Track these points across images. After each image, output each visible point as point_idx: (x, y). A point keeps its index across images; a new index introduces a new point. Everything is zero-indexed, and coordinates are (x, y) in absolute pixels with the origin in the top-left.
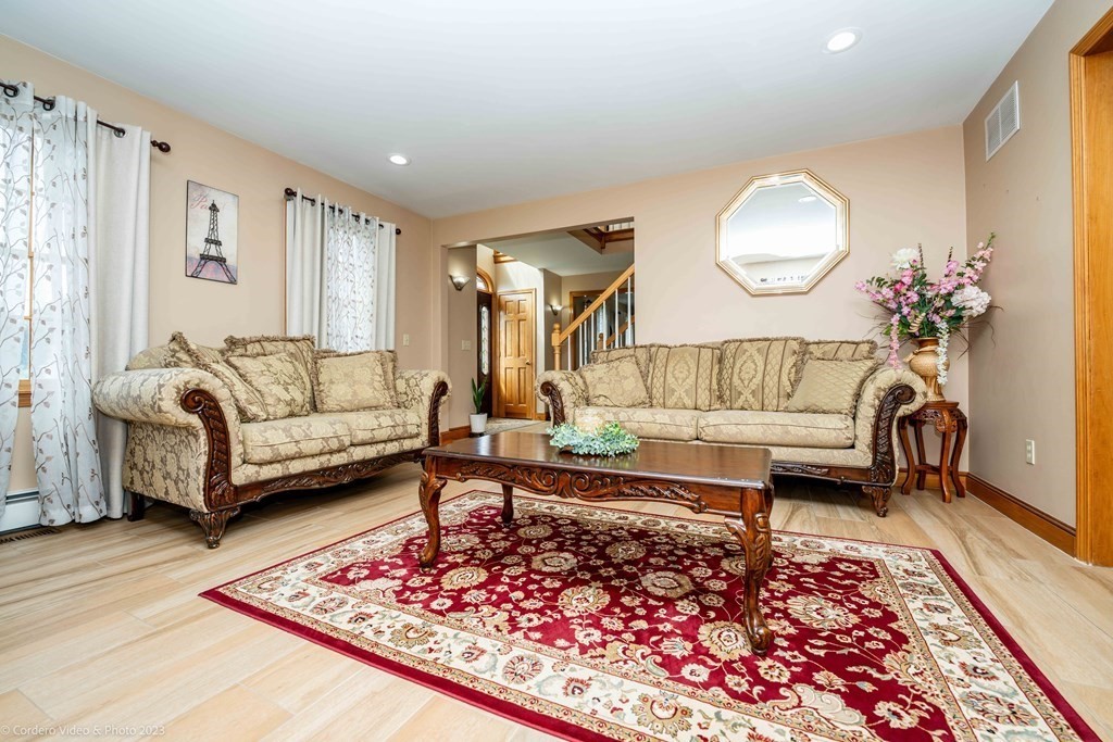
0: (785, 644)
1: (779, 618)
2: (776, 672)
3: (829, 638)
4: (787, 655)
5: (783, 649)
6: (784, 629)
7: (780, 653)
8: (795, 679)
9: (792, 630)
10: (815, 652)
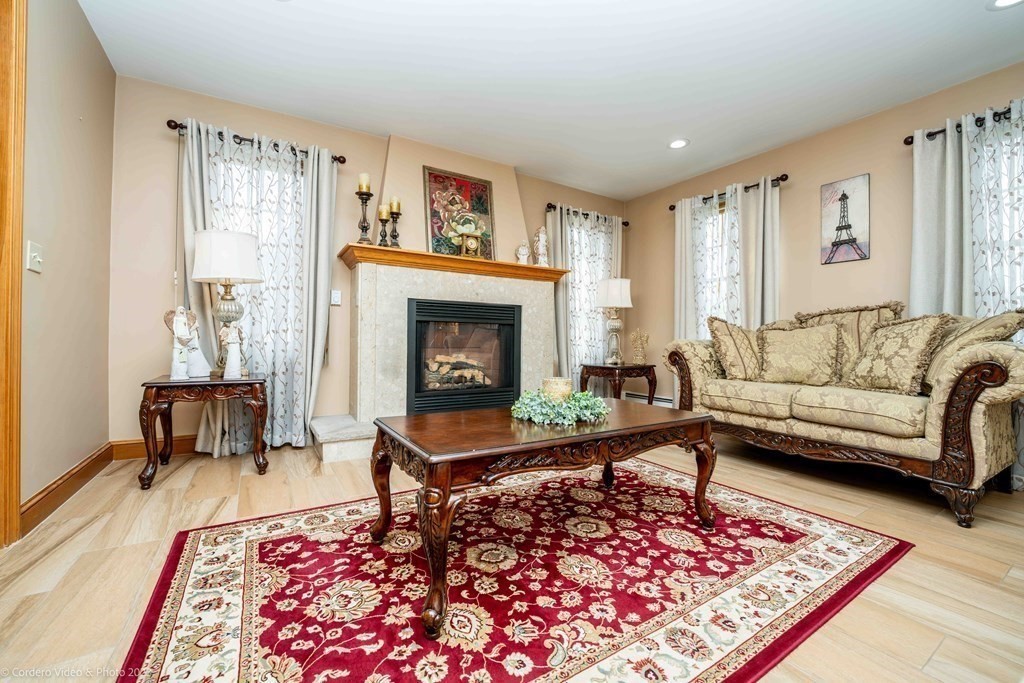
0: (364, 556)
1: (379, 574)
2: (361, 538)
3: (331, 576)
4: (360, 550)
5: (363, 552)
6: (370, 567)
7: (365, 549)
8: (350, 540)
9: (364, 568)
10: (341, 560)
